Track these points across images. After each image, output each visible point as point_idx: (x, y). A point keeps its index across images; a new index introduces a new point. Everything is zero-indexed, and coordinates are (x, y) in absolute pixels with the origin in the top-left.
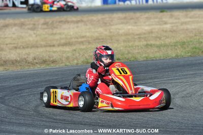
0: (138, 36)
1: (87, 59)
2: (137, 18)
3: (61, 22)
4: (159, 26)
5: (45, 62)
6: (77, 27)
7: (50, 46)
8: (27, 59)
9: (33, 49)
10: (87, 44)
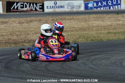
0: (104, 27)
1: (75, 40)
2: (104, 18)
3: (61, 19)
4: (115, 22)
6: (70, 22)
10: (75, 31)
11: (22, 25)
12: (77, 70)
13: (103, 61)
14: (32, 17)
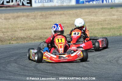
0: (97, 23)
2: (97, 12)
3: (51, 14)
4: (109, 17)
5: (41, 38)
6: (61, 17)
7: (45, 29)
8: (30, 37)
9: (34, 31)
10: (66, 27)
11: (8, 21)
12: (70, 69)
13: (98, 59)
14: (19, 13)
